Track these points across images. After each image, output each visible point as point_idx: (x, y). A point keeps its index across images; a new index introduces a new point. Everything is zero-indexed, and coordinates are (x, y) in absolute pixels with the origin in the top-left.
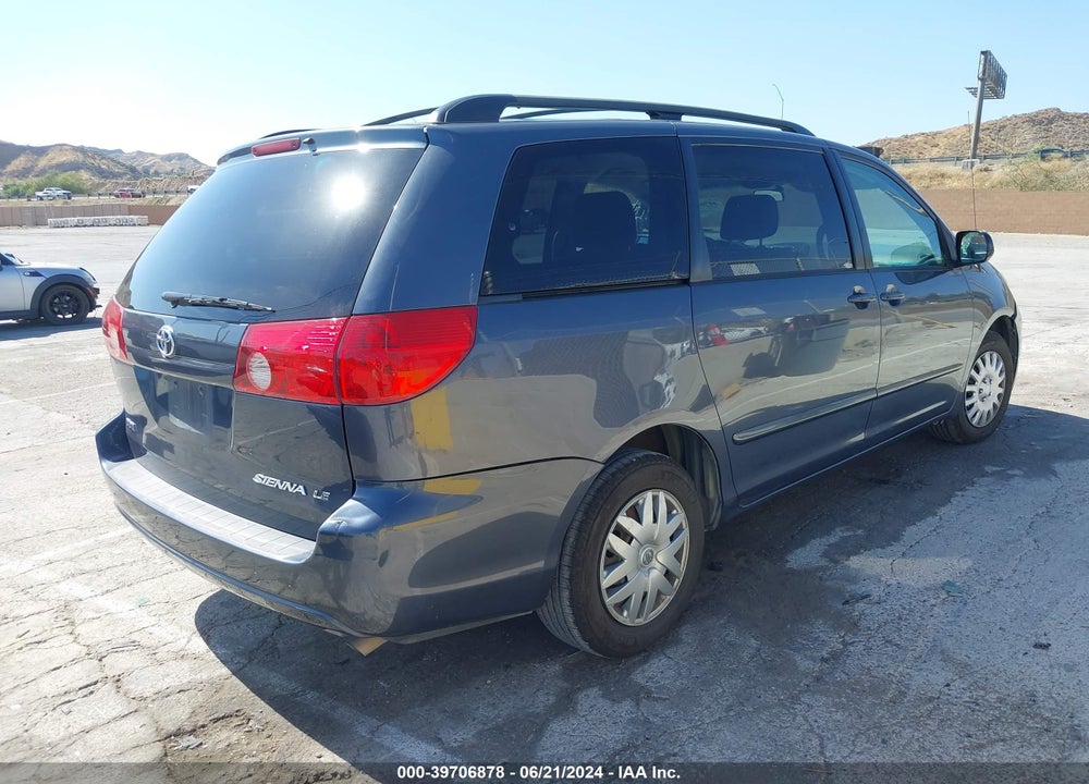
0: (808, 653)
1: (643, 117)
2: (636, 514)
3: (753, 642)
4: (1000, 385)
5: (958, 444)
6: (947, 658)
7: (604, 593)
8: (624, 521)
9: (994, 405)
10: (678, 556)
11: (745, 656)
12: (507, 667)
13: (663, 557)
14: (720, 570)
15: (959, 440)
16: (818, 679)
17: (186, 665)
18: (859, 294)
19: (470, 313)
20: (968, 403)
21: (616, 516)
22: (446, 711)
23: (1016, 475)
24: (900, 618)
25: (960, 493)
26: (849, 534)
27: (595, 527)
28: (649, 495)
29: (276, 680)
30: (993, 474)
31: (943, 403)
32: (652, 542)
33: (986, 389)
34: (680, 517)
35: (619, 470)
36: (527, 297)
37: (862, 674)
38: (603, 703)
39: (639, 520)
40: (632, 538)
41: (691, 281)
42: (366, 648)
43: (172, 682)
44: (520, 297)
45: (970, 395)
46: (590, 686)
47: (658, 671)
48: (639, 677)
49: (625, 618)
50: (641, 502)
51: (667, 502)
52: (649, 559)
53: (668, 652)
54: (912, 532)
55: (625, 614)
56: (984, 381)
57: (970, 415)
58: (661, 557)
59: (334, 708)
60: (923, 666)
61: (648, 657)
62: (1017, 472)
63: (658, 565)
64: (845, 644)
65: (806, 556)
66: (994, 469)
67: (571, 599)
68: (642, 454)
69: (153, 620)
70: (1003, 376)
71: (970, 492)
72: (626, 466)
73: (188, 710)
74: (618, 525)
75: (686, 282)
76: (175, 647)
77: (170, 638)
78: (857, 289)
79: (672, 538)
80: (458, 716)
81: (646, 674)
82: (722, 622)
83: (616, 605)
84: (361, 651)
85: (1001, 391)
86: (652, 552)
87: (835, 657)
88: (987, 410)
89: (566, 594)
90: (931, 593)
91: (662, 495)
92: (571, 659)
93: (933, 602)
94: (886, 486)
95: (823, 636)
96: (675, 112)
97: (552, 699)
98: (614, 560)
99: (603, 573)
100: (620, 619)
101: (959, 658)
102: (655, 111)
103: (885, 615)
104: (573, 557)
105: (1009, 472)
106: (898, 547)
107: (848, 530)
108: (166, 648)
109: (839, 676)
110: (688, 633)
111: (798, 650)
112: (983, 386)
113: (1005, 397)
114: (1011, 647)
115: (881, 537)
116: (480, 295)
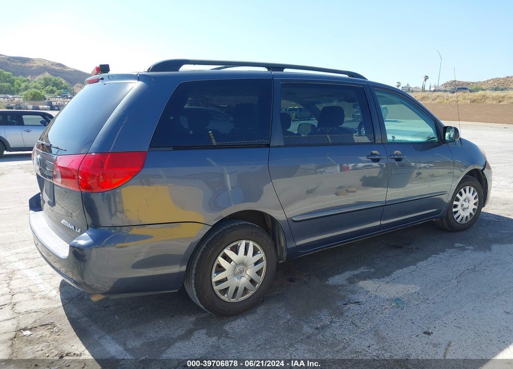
0: (311, 324)
1: (264, 70)
2: (235, 250)
3: (289, 317)
4: (475, 204)
5: (449, 231)
6: (377, 333)
7: (214, 284)
8: (227, 251)
9: (471, 214)
10: (259, 273)
11: (281, 322)
12: (172, 316)
13: (250, 272)
14: (294, 281)
15: (449, 229)
16: (308, 337)
17: (43, 301)
18: (376, 155)
19: (143, 155)
20: (454, 210)
21: (224, 249)
22: (135, 332)
23: (468, 249)
24: (365, 313)
25: (434, 256)
26: (366, 270)
27: (210, 252)
28: (244, 242)
29: (75, 311)
30: (458, 247)
31: (435, 210)
32: (243, 263)
33: (466, 205)
34: (261, 255)
35: (228, 228)
36: (176, 148)
37: (330, 337)
38: (204, 337)
39: (237, 253)
40: (232, 260)
41: (271, 145)
42: (95, 299)
43: (34, 308)
44: (172, 148)
45: (456, 206)
46: (203, 328)
47: (238, 326)
48: (227, 328)
49: (225, 298)
50: (239, 244)
51: (254, 247)
52: (241, 272)
53: (247, 317)
54: (399, 272)
55: (226, 296)
56: (465, 200)
57: (455, 216)
58: (248, 272)
59: (91, 326)
60: (363, 336)
61: (237, 318)
62: (471, 247)
63: (247, 276)
64: (331, 322)
65: (338, 280)
66: (460, 245)
67: (195, 284)
68: (243, 223)
69: (42, 281)
70: (477, 200)
71: (441, 255)
72: (232, 227)
73: (34, 320)
74: (225, 253)
75: (268, 146)
76: (43, 294)
77: (44, 289)
78: (374, 152)
79: (256, 264)
80: (139, 335)
81: (231, 326)
82: (280, 305)
83: (220, 290)
84: (92, 299)
85: (476, 207)
86: (243, 269)
87: (323, 327)
88: (465, 216)
89: (193, 281)
90: (388, 303)
91: (251, 244)
92: (202, 315)
93: (387, 306)
94: (399, 249)
95: (323, 318)
96: (281, 67)
97: (183, 332)
98: (220, 269)
99: (214, 274)
100: (222, 297)
101: (383, 334)
102: (270, 67)
103: (359, 311)
104: (198, 264)
105: (467, 247)
106: (387, 279)
107: (367, 269)
108: (39, 294)
109: (320, 337)
110: (261, 310)
111: (306, 323)
112: (464, 203)
113: (478, 211)
114: (412, 331)
115: (380, 274)
116: (150, 146)
